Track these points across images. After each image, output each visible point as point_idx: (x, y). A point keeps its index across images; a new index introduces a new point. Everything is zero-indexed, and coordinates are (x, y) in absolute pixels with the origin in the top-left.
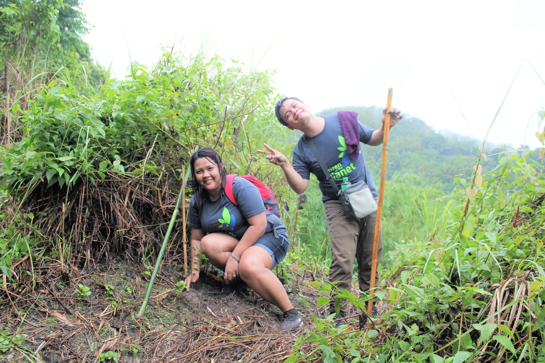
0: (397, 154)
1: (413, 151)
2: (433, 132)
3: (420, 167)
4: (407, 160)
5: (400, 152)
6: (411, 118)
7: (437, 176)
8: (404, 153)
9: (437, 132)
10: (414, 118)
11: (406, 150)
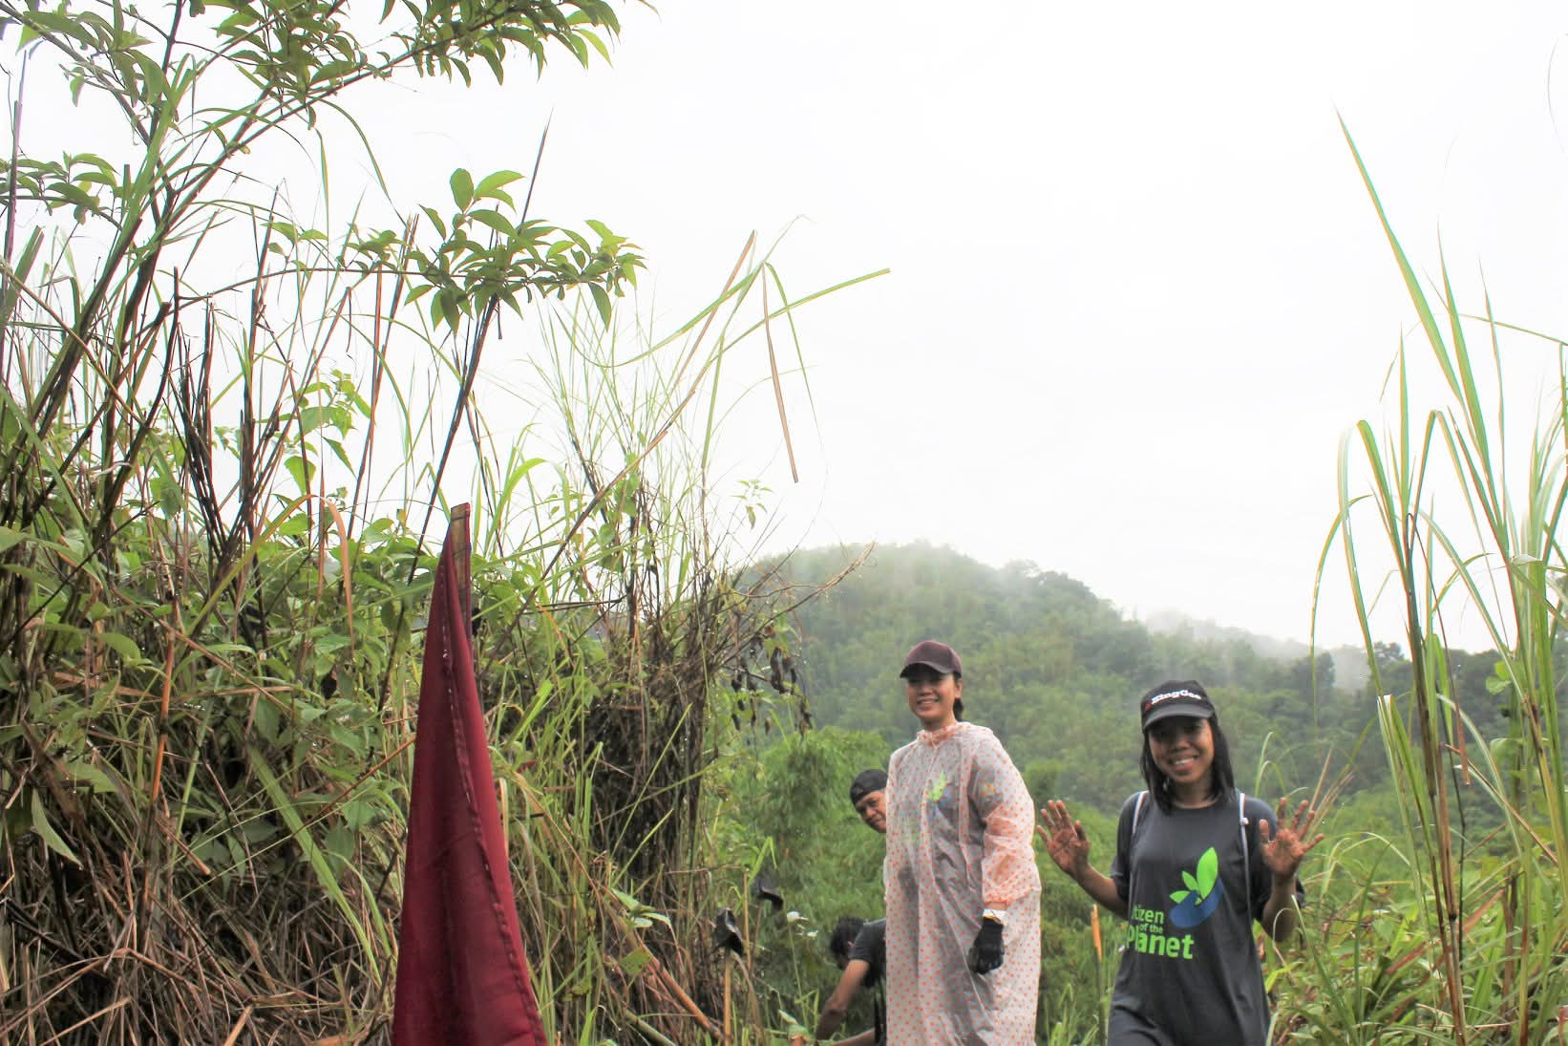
0: (997, 692)
1: (1048, 679)
2: (1114, 616)
3: (1069, 732)
4: (1029, 712)
5: (1007, 685)
6: (1041, 577)
7: (1121, 757)
8: (1019, 687)
9: (1126, 617)
10: (1052, 574)
11: (1025, 677)
